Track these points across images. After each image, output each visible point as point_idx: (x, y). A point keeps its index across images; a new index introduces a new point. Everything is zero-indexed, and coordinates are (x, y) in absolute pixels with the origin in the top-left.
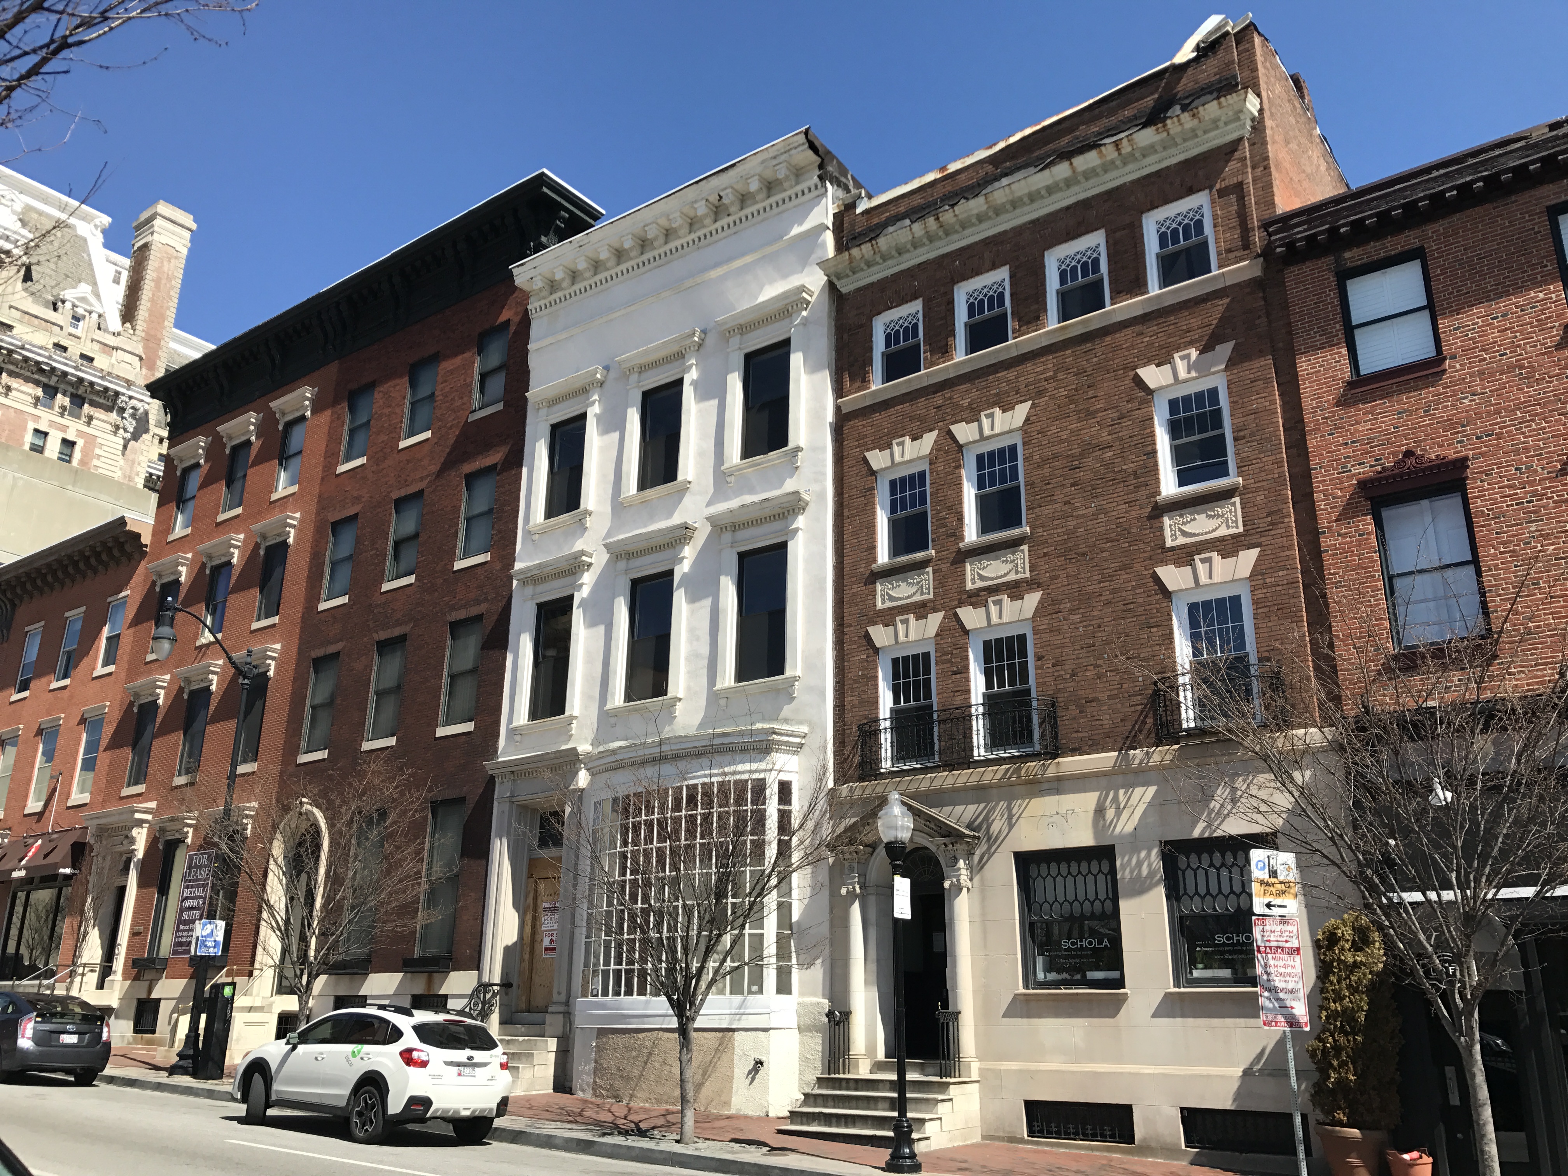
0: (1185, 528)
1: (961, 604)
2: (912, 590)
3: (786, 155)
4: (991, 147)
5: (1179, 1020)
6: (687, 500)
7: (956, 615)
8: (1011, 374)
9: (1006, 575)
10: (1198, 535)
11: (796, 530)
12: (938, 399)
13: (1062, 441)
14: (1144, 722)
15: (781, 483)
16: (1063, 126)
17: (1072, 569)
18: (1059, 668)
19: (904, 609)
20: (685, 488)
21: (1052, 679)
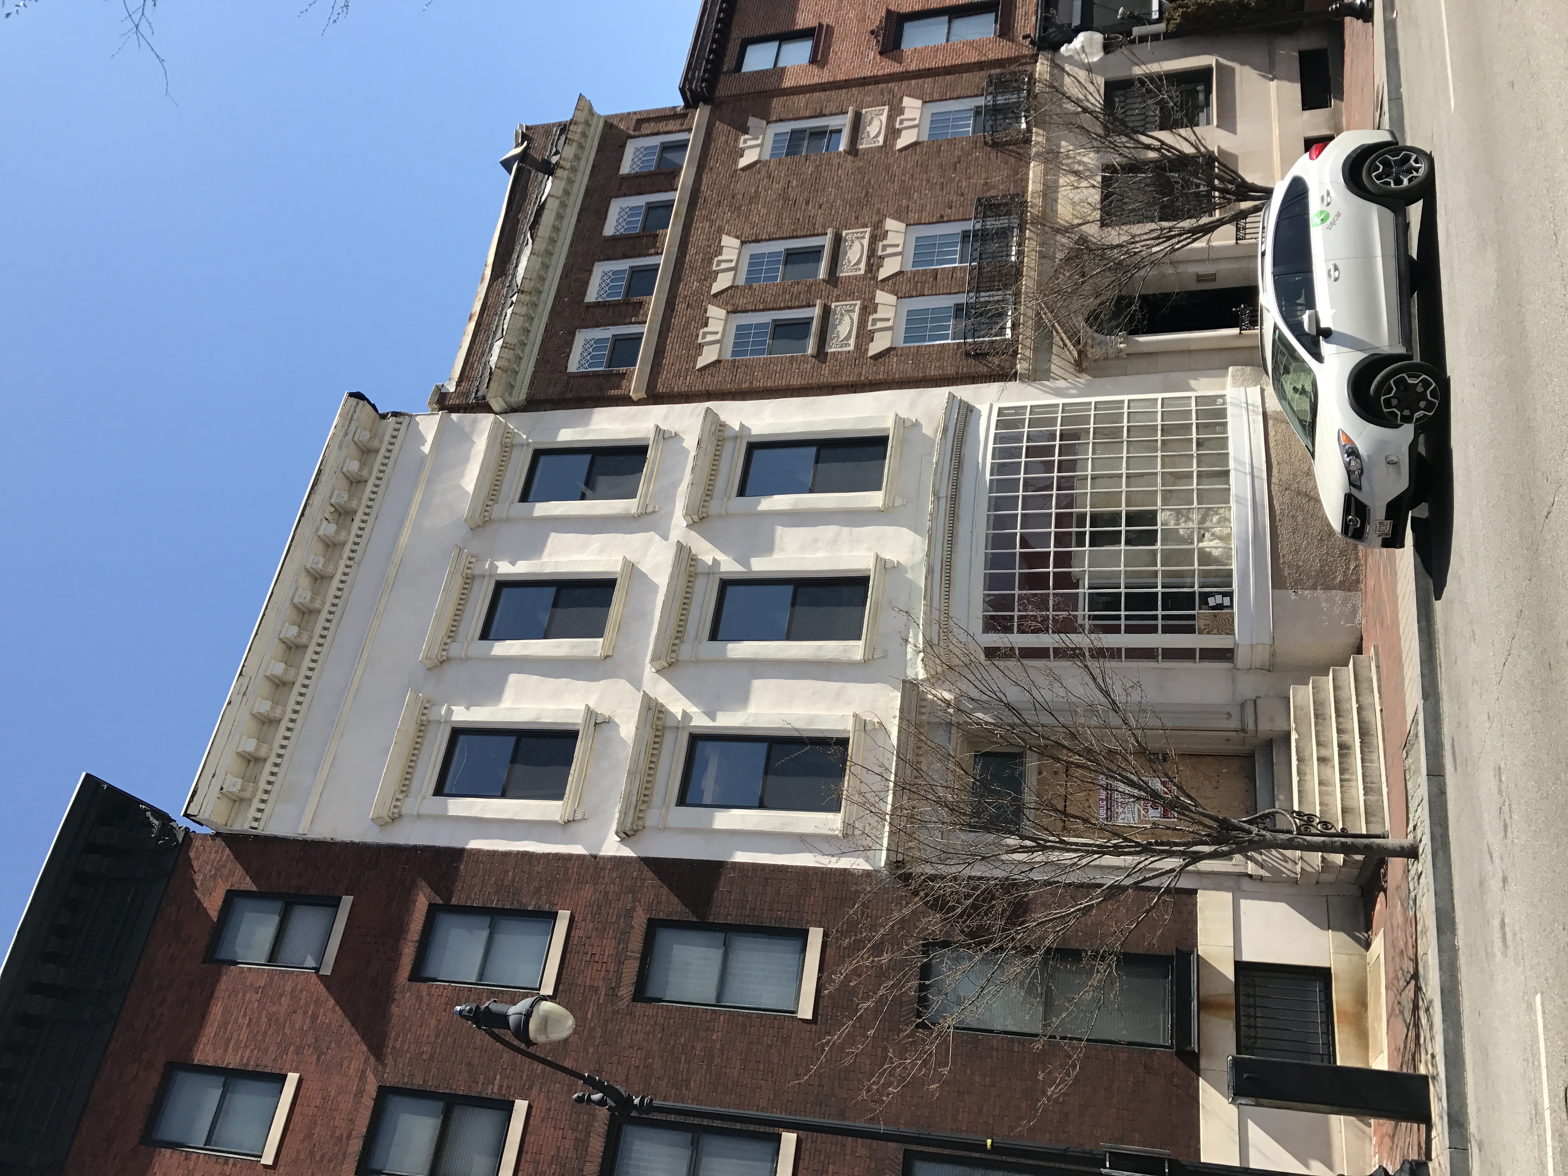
0: (872, 136)
1: (875, 278)
2: (847, 319)
3: (353, 423)
4: (483, 279)
5: (1238, 119)
6: (645, 567)
7: (883, 281)
8: (692, 251)
9: (862, 245)
10: (881, 129)
11: (742, 426)
12: (680, 307)
13: (768, 213)
14: (1012, 151)
15: (686, 452)
16: (507, 229)
17: (876, 200)
18: (954, 204)
19: (862, 322)
20: (631, 568)
21: (961, 208)
